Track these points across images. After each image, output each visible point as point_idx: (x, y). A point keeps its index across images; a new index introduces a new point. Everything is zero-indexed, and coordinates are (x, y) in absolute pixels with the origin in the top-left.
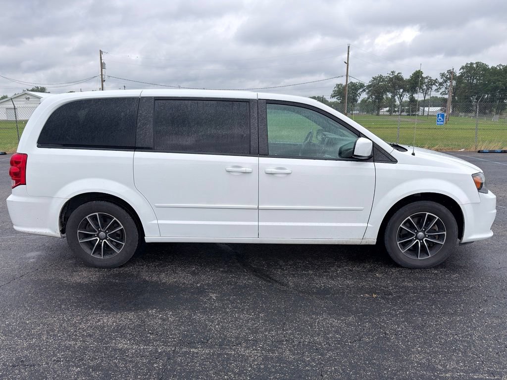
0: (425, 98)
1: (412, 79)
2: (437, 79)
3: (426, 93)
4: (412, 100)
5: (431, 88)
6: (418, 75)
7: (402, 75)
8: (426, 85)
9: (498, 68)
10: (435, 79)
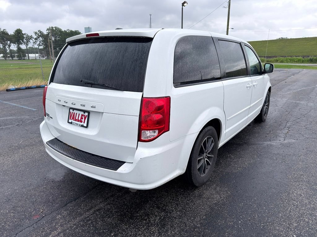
0: (27, 47)
1: (15, 34)
2: (32, 36)
3: (27, 45)
4: (19, 49)
5: (29, 41)
6: (19, 32)
7: (7, 31)
8: (25, 39)
9: (67, 31)
10: (30, 36)
